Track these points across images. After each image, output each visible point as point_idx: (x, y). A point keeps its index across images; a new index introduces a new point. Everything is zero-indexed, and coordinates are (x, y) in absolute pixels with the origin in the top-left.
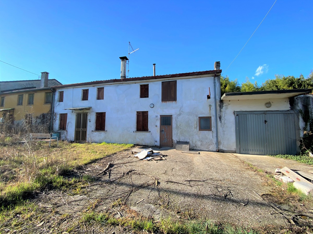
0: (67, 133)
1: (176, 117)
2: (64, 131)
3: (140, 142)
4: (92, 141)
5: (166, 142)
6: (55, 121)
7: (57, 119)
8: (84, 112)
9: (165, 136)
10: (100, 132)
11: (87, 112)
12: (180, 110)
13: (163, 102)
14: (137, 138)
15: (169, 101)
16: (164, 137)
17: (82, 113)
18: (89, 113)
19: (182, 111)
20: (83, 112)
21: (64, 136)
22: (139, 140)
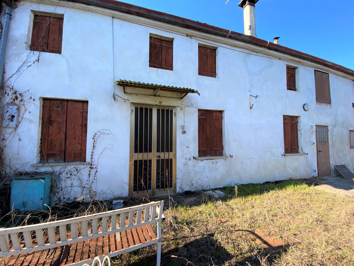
0: (93, 171)
1: (331, 129)
2: (81, 166)
3: (293, 175)
4: (195, 185)
5: (324, 169)
6: (17, 126)
7: (27, 115)
8: (160, 102)
9: (323, 160)
10: (213, 161)
11: (172, 105)
12: (335, 120)
13: (318, 103)
14: (287, 168)
15: (324, 103)
16: (321, 161)
17: (156, 105)
18: (178, 109)
19: (337, 121)
20: (157, 103)
21: (76, 183)
22: (291, 170)
